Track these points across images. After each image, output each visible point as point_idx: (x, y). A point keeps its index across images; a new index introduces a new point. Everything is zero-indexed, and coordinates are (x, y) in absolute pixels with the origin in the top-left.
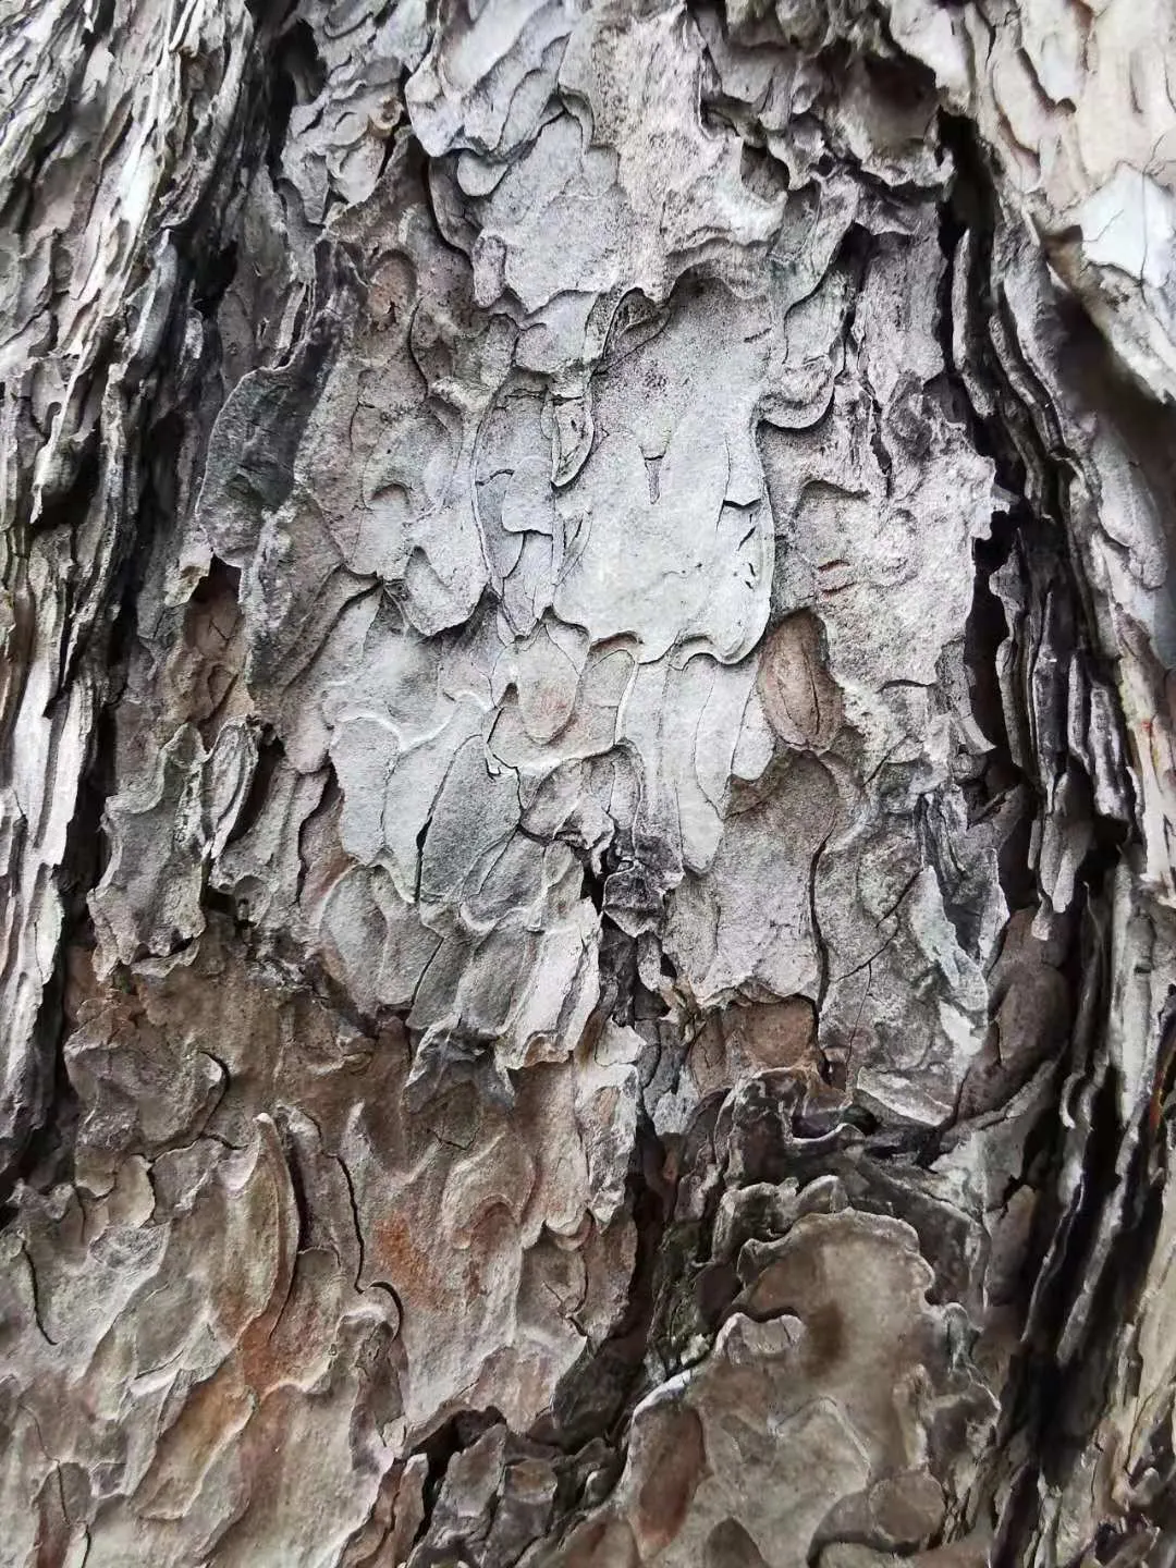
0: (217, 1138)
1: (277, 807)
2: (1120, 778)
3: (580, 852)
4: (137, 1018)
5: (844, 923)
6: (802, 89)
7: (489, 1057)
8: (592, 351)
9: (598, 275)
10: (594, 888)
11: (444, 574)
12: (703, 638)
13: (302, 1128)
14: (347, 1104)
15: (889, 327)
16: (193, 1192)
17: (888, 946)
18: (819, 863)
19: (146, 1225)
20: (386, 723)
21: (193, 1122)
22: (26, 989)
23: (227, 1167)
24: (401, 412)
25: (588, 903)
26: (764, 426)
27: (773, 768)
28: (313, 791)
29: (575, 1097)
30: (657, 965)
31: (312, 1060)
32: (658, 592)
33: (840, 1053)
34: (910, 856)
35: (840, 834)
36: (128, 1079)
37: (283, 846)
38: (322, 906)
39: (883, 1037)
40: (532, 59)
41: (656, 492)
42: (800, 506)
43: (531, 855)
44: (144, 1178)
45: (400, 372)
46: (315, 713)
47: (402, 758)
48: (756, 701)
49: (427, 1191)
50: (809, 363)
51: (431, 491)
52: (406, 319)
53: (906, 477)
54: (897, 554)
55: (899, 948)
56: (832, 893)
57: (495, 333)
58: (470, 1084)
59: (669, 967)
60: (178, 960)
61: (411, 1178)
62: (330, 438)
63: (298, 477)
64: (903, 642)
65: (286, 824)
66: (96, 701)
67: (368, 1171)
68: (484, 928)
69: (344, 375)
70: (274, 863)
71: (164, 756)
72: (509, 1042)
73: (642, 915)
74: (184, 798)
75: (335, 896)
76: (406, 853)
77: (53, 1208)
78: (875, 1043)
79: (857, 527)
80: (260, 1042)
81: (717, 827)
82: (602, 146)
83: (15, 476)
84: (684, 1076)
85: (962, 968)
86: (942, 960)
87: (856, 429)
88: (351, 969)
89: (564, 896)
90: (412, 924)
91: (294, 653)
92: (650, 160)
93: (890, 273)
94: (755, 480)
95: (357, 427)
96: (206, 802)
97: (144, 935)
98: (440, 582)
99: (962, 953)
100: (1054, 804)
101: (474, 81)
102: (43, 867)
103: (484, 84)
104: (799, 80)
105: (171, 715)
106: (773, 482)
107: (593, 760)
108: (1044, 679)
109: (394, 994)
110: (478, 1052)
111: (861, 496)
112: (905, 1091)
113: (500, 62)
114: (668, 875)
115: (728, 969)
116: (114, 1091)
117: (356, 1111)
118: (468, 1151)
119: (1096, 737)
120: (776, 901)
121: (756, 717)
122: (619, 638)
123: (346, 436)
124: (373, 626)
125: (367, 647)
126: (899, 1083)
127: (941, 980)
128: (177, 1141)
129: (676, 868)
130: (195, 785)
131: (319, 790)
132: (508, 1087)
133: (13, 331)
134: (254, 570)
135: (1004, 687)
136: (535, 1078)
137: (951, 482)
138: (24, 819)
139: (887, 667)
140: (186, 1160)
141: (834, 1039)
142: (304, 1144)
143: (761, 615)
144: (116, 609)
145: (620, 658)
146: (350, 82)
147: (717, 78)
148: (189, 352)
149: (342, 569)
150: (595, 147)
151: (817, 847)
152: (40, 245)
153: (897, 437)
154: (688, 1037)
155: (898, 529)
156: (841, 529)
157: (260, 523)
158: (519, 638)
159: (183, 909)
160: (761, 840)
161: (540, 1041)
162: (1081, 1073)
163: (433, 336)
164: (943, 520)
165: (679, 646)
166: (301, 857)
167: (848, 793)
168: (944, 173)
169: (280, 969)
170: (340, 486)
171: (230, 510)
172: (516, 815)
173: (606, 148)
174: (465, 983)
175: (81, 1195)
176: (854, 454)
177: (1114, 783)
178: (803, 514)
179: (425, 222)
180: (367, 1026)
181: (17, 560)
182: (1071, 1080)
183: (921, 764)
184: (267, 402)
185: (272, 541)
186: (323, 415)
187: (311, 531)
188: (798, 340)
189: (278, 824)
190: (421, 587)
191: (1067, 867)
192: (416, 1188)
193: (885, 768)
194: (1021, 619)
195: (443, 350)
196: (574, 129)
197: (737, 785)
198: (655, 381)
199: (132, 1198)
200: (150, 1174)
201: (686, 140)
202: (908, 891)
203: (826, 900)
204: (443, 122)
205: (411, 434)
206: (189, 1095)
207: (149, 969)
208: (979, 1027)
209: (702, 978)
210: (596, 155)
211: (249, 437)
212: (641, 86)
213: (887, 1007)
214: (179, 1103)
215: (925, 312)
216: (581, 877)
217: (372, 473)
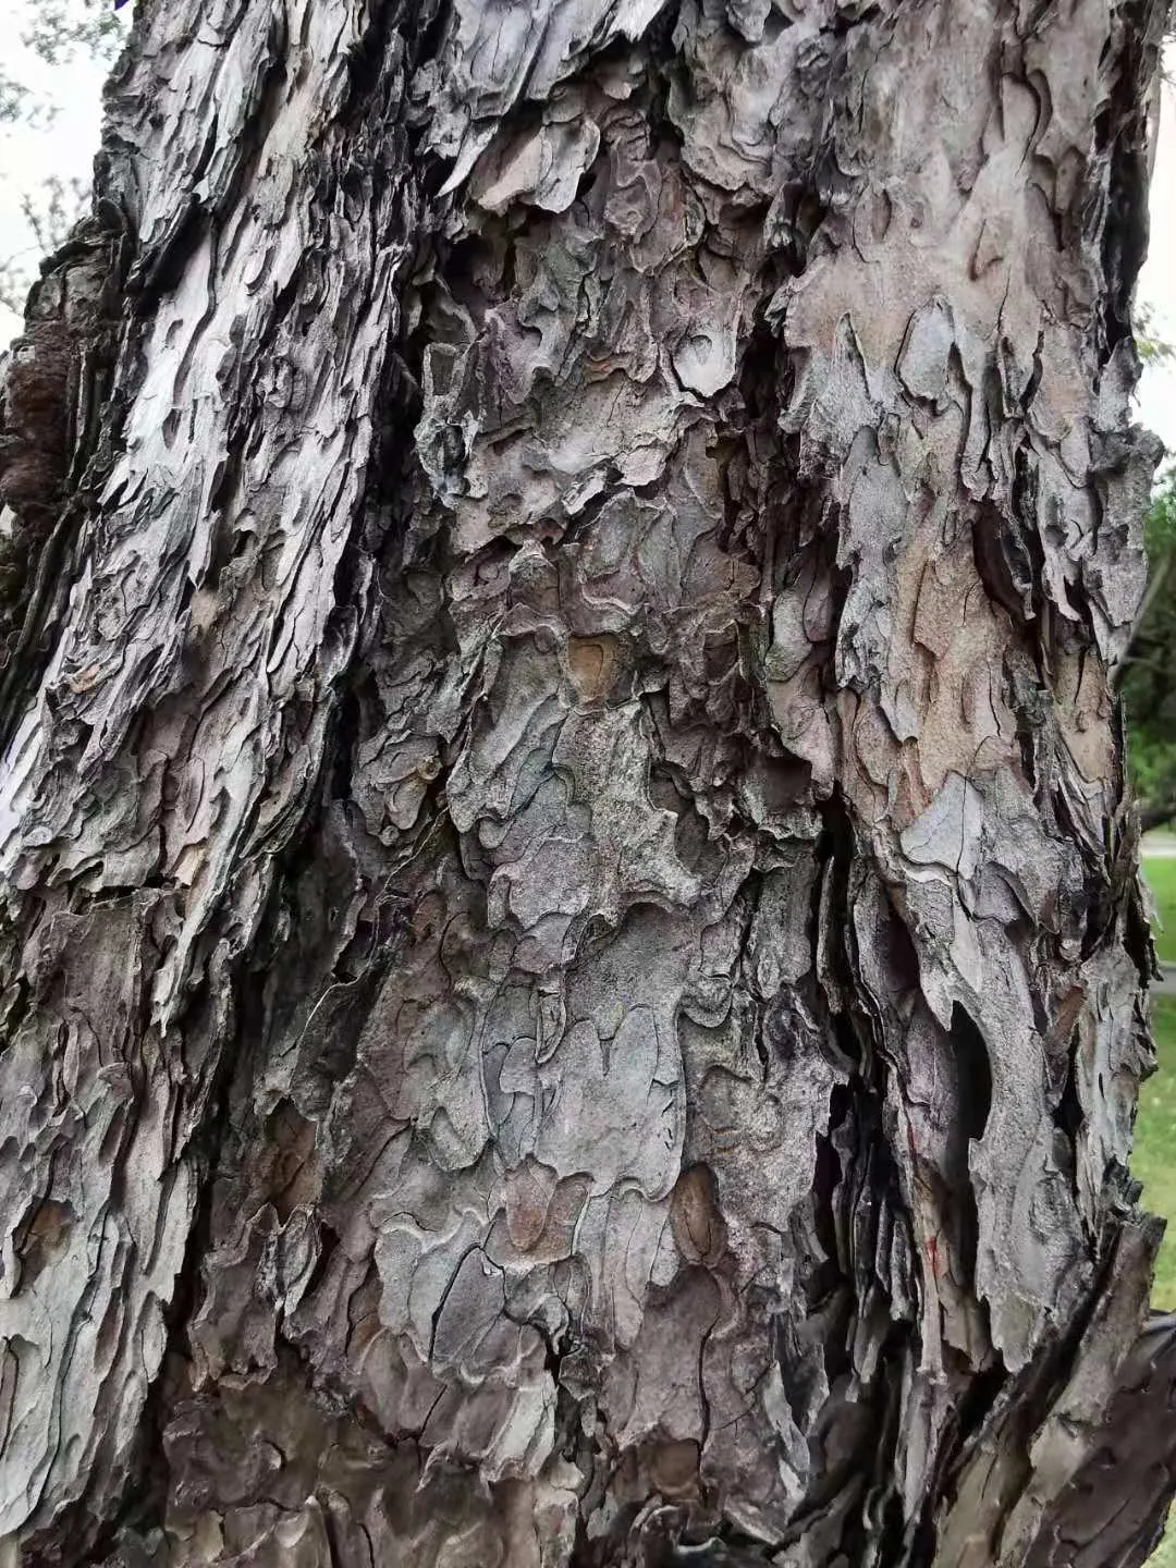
0: (272, 1502)
1: (334, 1281)
2: (909, 1290)
3: (544, 1334)
4: (218, 1413)
5: (720, 1390)
6: (721, 764)
7: (475, 1470)
8: (567, 956)
9: (574, 900)
10: (553, 1364)
11: (459, 1127)
12: (634, 1179)
13: (338, 1505)
14: (372, 1488)
15: (775, 927)
16: (255, 1545)
17: (748, 1413)
18: (706, 1345)
19: (216, 1560)
20: (414, 1232)
21: (257, 1490)
22: (134, 1384)
23: (282, 1528)
24: (433, 1000)
25: (548, 1375)
26: (683, 1017)
27: (678, 1278)
28: (359, 1272)
29: (534, 1506)
30: (594, 1416)
31: (348, 1458)
32: (605, 1143)
33: (714, 1481)
34: (766, 1352)
35: (721, 1326)
36: (209, 1456)
37: (336, 1312)
38: (363, 1356)
39: (742, 1478)
40: (534, 742)
41: (607, 1065)
42: (705, 1080)
43: (509, 1330)
44: (216, 1529)
45: (433, 972)
46: (362, 1218)
47: (423, 1258)
48: (669, 1230)
49: (425, 1553)
50: (716, 976)
51: (450, 1059)
52: (438, 936)
53: (778, 1070)
54: (768, 1129)
55: (755, 1417)
56: (714, 1367)
57: (501, 942)
58: (461, 1486)
59: (602, 1417)
60: (253, 1378)
61: (415, 1543)
62: (383, 1027)
63: (359, 1056)
64: (768, 1195)
65: (339, 1295)
66: (200, 1179)
67: (384, 1537)
68: (476, 1381)
69: (394, 983)
70: (331, 1323)
71: (249, 1227)
72: (489, 1462)
73: (585, 1386)
74: (263, 1259)
75: (372, 1350)
76: (424, 1327)
77: (148, 1546)
78: (737, 1480)
79: (743, 1102)
80: (312, 1440)
81: (639, 1316)
82: (580, 801)
83: (139, 988)
84: (609, 1494)
85: (794, 1438)
86: (782, 1431)
87: (746, 1030)
88: (381, 1403)
89: (531, 1365)
90: (426, 1372)
91: (351, 1179)
92: (612, 817)
93: (778, 887)
94: (675, 1065)
95: (402, 1018)
96: (280, 1266)
97: (228, 1358)
98: (455, 1132)
99: (795, 1427)
100: (862, 1311)
101: (493, 768)
102: (151, 1295)
103: (500, 768)
104: (718, 756)
105: (255, 1194)
106: (689, 1061)
107: (557, 1264)
108: (862, 1219)
109: (412, 1422)
110: (468, 1467)
111: (747, 1080)
112: (753, 1516)
113: (513, 751)
114: (604, 1356)
115: (641, 1419)
116: (199, 1467)
117: (378, 1496)
118: (456, 1530)
119: (894, 1259)
120: (676, 1369)
121: (668, 1240)
122: (578, 1175)
123: (394, 1024)
124: (406, 1155)
125: (402, 1171)
126: (752, 1510)
127: (781, 1445)
128: (244, 1502)
129: (609, 1352)
130: (272, 1249)
131: (364, 1272)
132: (488, 1495)
133: (131, 842)
134: (326, 1124)
135: (836, 1217)
136: (506, 1489)
137: (807, 1080)
138: (134, 1247)
139: (756, 1210)
140: (250, 1516)
141: (710, 1472)
142: (339, 1517)
143: (676, 1168)
144: (216, 1108)
145: (579, 1189)
146: (402, 731)
147: (662, 748)
148: (280, 936)
149: (389, 1117)
150: (574, 802)
151: (705, 1331)
152: (153, 769)
153: (772, 1039)
154: (613, 1467)
155: (770, 1111)
156: (733, 1103)
157: (332, 1090)
158: (510, 1171)
159: (260, 1341)
160: (667, 1325)
161: (512, 1465)
162: (879, 1487)
163: (456, 947)
164: (800, 1109)
165: (618, 1184)
166: (349, 1319)
167: (728, 1298)
168: (814, 829)
169: (330, 1397)
170: (390, 1058)
171: (311, 1084)
172: (501, 1304)
173: (584, 804)
174: (460, 1416)
175: (169, 1539)
176: (743, 1048)
177: (905, 1294)
178: (707, 1087)
179: (455, 865)
180: (391, 1442)
181: (133, 1038)
182: (871, 1492)
183: (773, 1291)
184: (340, 1010)
185: (340, 1102)
186: (378, 1013)
187: (366, 1092)
188: (710, 953)
189: (333, 1295)
190: (442, 1136)
191: (872, 1350)
192: (418, 1551)
193: (752, 1287)
194: (852, 1164)
195: (463, 955)
196: (560, 788)
197: (652, 1287)
198: (610, 978)
199: (205, 1539)
200: (222, 1526)
201: (638, 809)
202: (763, 1377)
203: (709, 1372)
204: (471, 803)
205: (438, 1018)
206: (255, 1472)
207: (231, 1383)
208: (803, 1482)
209: (623, 1426)
210: (577, 808)
211: (327, 1034)
212: (609, 758)
213: (746, 1457)
214: (247, 1476)
215: (801, 914)
216: (545, 1353)
217: (412, 1048)
